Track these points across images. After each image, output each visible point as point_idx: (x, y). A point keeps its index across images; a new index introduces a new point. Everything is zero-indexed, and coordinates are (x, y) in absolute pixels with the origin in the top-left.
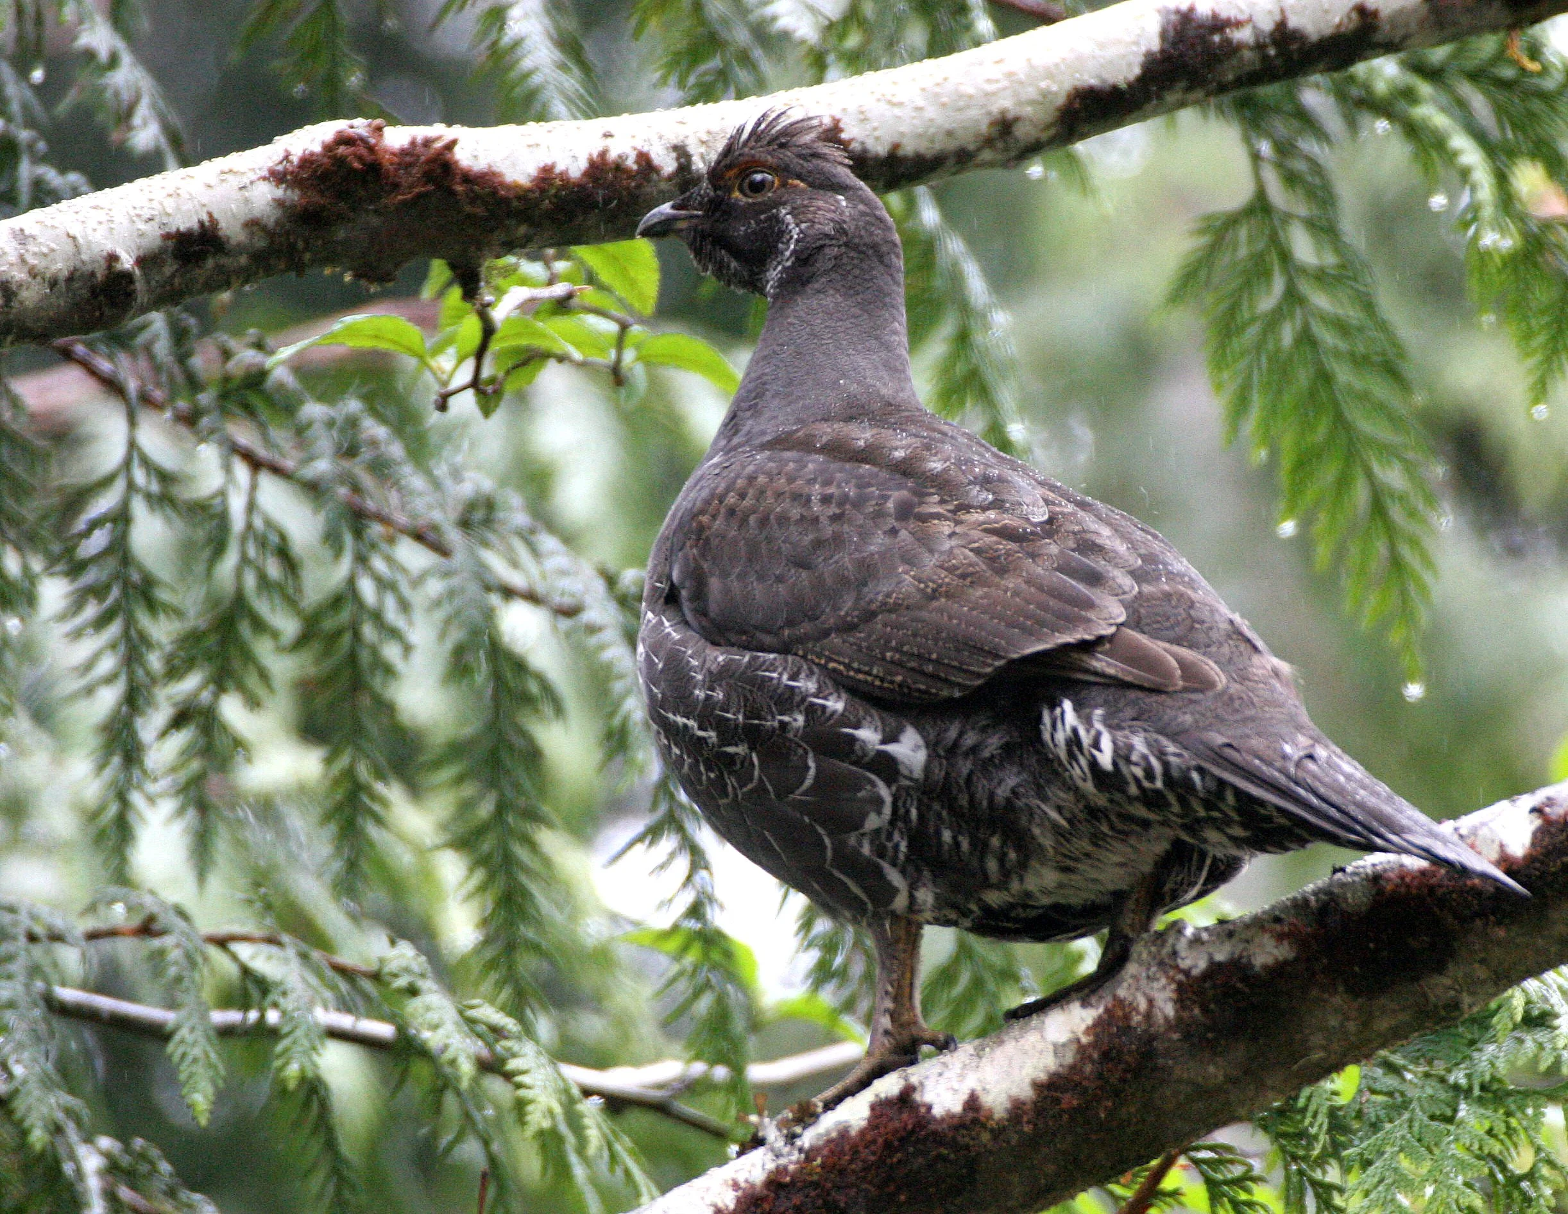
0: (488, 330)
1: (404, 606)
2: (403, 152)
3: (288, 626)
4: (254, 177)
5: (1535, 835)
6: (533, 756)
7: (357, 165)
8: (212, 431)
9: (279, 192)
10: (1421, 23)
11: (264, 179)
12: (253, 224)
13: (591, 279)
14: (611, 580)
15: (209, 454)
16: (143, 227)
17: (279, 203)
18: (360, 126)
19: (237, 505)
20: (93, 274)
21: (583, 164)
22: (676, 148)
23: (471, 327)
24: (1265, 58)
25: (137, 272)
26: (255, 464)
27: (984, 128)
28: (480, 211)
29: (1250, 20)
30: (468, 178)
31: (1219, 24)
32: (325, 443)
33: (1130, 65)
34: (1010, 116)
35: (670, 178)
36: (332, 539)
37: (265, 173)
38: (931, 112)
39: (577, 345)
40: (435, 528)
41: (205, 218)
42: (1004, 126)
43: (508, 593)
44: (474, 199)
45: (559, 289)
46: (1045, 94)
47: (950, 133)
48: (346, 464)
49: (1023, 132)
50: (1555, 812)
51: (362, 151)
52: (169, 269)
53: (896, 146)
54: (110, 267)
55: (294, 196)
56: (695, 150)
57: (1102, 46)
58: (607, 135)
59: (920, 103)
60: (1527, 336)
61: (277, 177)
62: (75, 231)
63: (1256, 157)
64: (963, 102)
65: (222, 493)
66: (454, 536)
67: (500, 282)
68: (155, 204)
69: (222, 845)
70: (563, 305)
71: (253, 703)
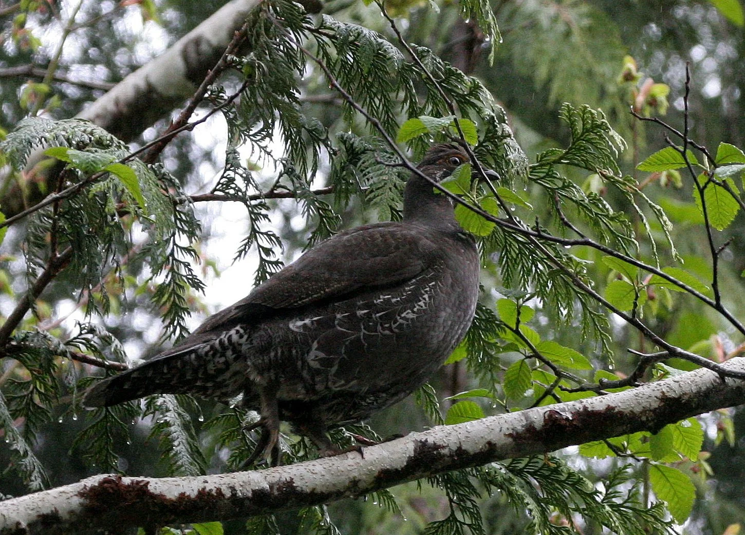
2: (129, 486)
4: (72, 494)
7: (111, 491)
9: (82, 500)
10: (512, 449)
11: (76, 495)
12: (72, 512)
16: (30, 512)
17: (81, 504)
18: (113, 476)
20: (11, 529)
21: (196, 493)
22: (231, 487)
24: (453, 460)
25: (28, 529)
27: (347, 483)
28: (157, 509)
29: (448, 446)
30: (153, 496)
31: (436, 447)
33: (403, 462)
34: (356, 479)
35: (229, 499)
37: (76, 493)
38: (327, 477)
41: (53, 509)
42: (355, 483)
44: (155, 504)
46: (370, 471)
47: (334, 485)
49: (362, 485)
51: (113, 485)
52: (39, 528)
53: (314, 489)
54: (17, 527)
55: (87, 502)
56: (238, 488)
57: (392, 454)
58: (206, 482)
59: (323, 473)
61: (81, 494)
62: (5, 513)
63: (451, 501)
64: (339, 473)
68: (35, 504)
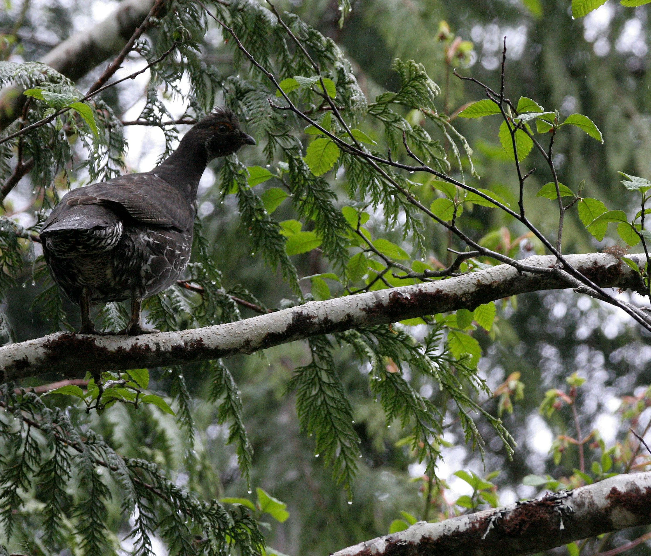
0: (101, 391)
1: (69, 465)
2: (80, 341)
3: (36, 469)
4: (39, 346)
5: (386, 547)
6: (103, 509)
7: (68, 344)
8: (18, 414)
9: (45, 351)
10: (365, 320)
11: (42, 346)
12: (37, 359)
13: (130, 378)
14: (126, 461)
15: (16, 421)
16: (7, 358)
17: (45, 354)
18: (69, 333)
19: (24, 435)
21: (130, 347)
22: (156, 344)
23: (96, 390)
24: (321, 327)
25: (5, 371)
26: (30, 424)
27: (242, 342)
28: (101, 358)
29: (317, 316)
30: (98, 348)
31: (309, 317)
32: (49, 419)
33: (284, 327)
34: (249, 339)
35: (154, 352)
36: (50, 446)
38: (228, 337)
39: (125, 397)
40: (78, 444)
41: (25, 356)
42: (248, 342)
43: (99, 463)
45: (121, 381)
46: (260, 334)
47: (232, 344)
48: (55, 425)
49: (253, 344)
50: (392, 541)
51: (69, 340)
52: (14, 370)
53: (218, 346)
55: (50, 352)
56: (161, 344)
57: (276, 321)
58: (138, 340)
59: (225, 334)
60: (386, 406)
61: (45, 346)
63: (313, 351)
64: (236, 335)
65: (20, 432)
66: (84, 446)
67: (106, 378)
68: (10, 352)
69: (15, 530)
70: (122, 386)
71: (26, 490)
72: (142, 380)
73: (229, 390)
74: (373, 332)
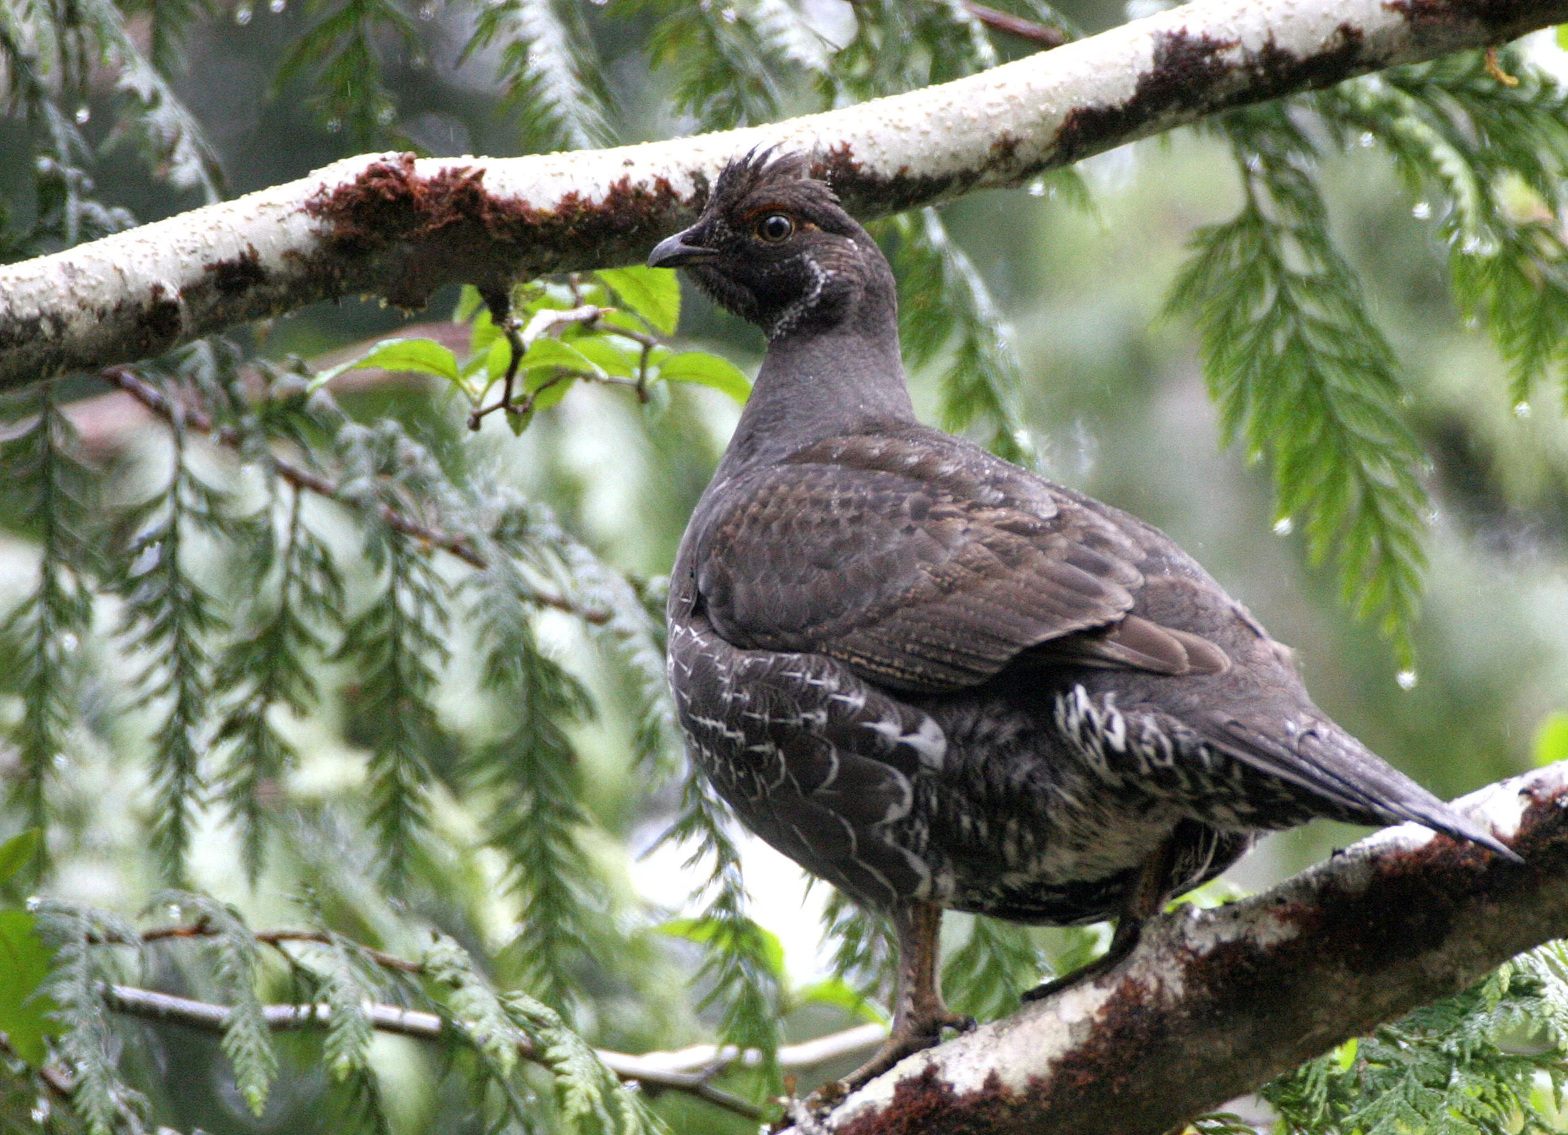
0: (518, 352)
1: (442, 616)
2: (433, 183)
3: (332, 637)
4: (290, 209)
5: (1525, 815)
6: (567, 757)
7: (389, 196)
8: (256, 452)
9: (316, 224)
10: (1403, 42)
11: (301, 211)
12: (291, 255)
13: (615, 300)
14: (639, 588)
15: (253, 475)
16: (185, 258)
17: (316, 234)
18: (392, 158)
19: (281, 524)
20: (139, 305)
21: (605, 192)
22: (693, 174)
23: (501, 349)
24: (1255, 78)
25: (182, 301)
26: (298, 483)
27: (987, 150)
28: (507, 237)
29: (1239, 42)
30: (495, 206)
31: (1209, 47)
32: (364, 462)
33: (1125, 87)
34: (1012, 138)
35: (688, 203)
36: (372, 553)
37: (302, 206)
38: (937, 136)
39: (603, 364)
40: (470, 540)
41: (246, 249)
42: (1007, 148)
43: (542, 602)
44: (501, 226)
45: (585, 312)
46: (1045, 116)
47: (955, 156)
48: (385, 482)
49: (1024, 153)
50: (1543, 794)
51: (395, 182)
52: (212, 298)
53: (904, 169)
54: (155, 298)
55: (330, 226)
57: (1098, 69)
58: (629, 163)
59: (926, 127)
60: (1509, 338)
61: (313, 209)
62: (122, 264)
63: (1247, 172)
64: (966, 125)
65: (267, 512)
66: (489, 549)
67: (528, 305)
68: (197, 237)
69: (273, 849)
70: (588, 327)
71: (300, 711)
72: (655, 303)
73: (971, 321)
74: (1454, 90)
